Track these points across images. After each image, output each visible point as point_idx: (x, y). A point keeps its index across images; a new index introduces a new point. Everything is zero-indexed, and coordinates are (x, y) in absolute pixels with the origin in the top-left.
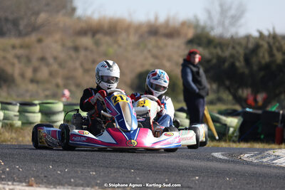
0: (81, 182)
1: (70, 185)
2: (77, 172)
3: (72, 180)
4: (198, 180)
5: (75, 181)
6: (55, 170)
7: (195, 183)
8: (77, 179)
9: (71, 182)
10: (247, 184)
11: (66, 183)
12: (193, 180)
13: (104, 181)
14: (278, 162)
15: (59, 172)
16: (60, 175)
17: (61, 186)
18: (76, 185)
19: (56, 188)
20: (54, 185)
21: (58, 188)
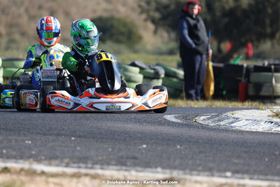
0: (14, 153)
1: (1, 157)
2: (10, 141)
3: (4, 151)
4: (145, 149)
5: (8, 152)
7: (142, 153)
8: (10, 150)
9: (2, 153)
10: (200, 152)
12: (139, 149)
13: (40, 151)
14: (237, 125)
18: (8, 157)
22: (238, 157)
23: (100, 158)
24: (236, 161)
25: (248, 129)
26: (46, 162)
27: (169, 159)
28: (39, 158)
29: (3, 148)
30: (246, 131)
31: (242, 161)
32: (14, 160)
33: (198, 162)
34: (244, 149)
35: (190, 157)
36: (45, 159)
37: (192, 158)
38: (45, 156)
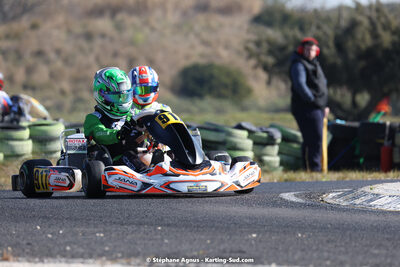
0: (81, 250)
1: (64, 256)
2: (76, 234)
3: (68, 248)
4: (255, 239)
5: (72, 249)
6: (44, 233)
7: (251, 245)
8: (75, 246)
9: (65, 251)
10: (328, 242)
11: (58, 253)
12: (247, 240)
13: (115, 247)
14: (378, 204)
15: (50, 236)
16: (51, 239)
17: (50, 259)
18: (73, 256)
19: (43, 261)
20: (40, 258)
21: (46, 261)
22: (379, 246)
23: (195, 253)
24: (376, 252)
25: (392, 209)
26: (124, 261)
27: (286, 251)
28: (114, 256)
29: (67, 244)
30: (390, 212)
31: (384, 252)
32: (81, 260)
33: (326, 254)
34: (386, 236)
35: (314, 248)
36: (122, 257)
37: (317, 249)
38: (123, 253)
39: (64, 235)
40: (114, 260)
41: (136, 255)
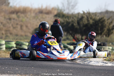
0: (12, 72)
1: (8, 74)
2: (10, 68)
3: (9, 72)
5: (10, 72)
6: (2, 68)
8: (11, 71)
9: (8, 72)
10: (79, 72)
11: (6, 73)
12: (57, 71)
13: (21, 72)
14: (91, 63)
15: (3, 69)
16: (4, 69)
17: (4, 74)
18: (10, 74)
19: (2, 75)
20: (1, 74)
21: (3, 75)
22: (93, 74)
25: (95, 65)
28: (21, 74)
29: (8, 71)
31: (94, 75)
32: (12, 75)
34: (94, 71)
35: (75, 74)
36: (23, 74)
37: (76, 74)
38: (23, 73)
39: (7, 69)
40: (21, 75)
41: (27, 74)
